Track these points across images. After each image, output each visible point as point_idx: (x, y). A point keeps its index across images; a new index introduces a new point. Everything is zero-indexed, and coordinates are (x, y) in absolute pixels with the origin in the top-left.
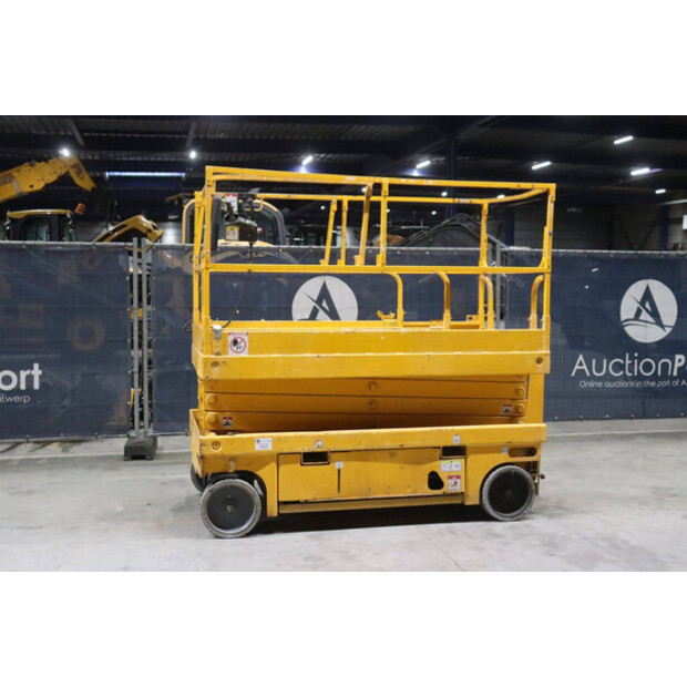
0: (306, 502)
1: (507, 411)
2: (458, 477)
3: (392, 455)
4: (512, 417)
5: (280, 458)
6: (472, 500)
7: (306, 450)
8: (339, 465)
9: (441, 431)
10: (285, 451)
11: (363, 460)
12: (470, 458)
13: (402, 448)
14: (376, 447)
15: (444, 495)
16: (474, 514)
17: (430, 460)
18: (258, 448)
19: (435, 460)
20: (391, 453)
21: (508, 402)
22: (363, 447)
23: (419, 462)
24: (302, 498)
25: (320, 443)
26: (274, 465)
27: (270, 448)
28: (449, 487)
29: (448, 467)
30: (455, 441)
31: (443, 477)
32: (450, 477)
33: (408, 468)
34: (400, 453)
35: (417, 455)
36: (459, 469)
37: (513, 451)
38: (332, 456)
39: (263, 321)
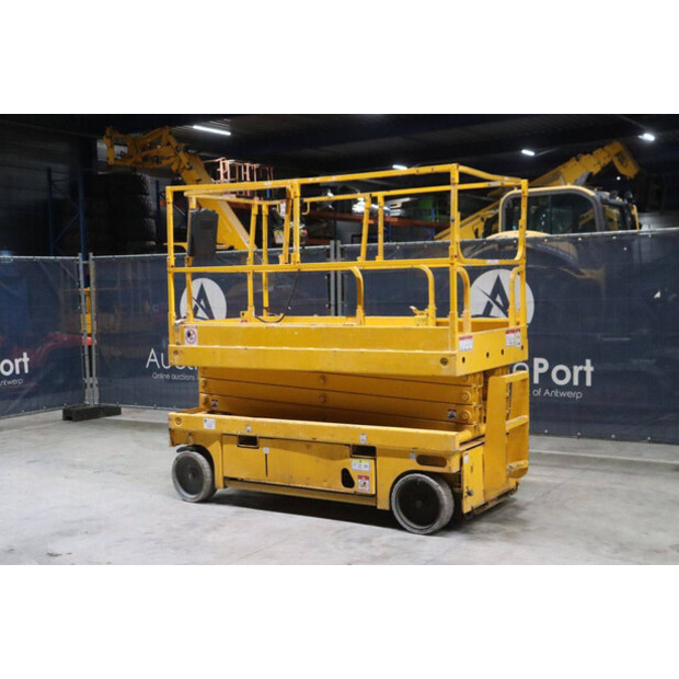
0: (242, 480)
1: (452, 416)
2: (367, 478)
3: (308, 447)
4: (457, 423)
5: (224, 438)
6: (383, 504)
7: (239, 433)
8: (266, 450)
9: (348, 428)
10: (225, 432)
11: (285, 449)
12: (379, 459)
13: (314, 441)
14: (293, 437)
15: (355, 494)
16: (384, 519)
17: (342, 457)
18: (206, 427)
19: (346, 457)
20: (309, 445)
21: (453, 406)
22: (282, 436)
23: (332, 457)
24: (239, 476)
25: (249, 428)
26: (217, 444)
27: (213, 428)
28: (359, 487)
29: (358, 466)
30: (362, 440)
31: (354, 476)
32: (360, 477)
33: (324, 462)
34: (314, 446)
35: (329, 450)
36: (367, 469)
37: (422, 459)
38: (261, 442)
39: (315, 316)
